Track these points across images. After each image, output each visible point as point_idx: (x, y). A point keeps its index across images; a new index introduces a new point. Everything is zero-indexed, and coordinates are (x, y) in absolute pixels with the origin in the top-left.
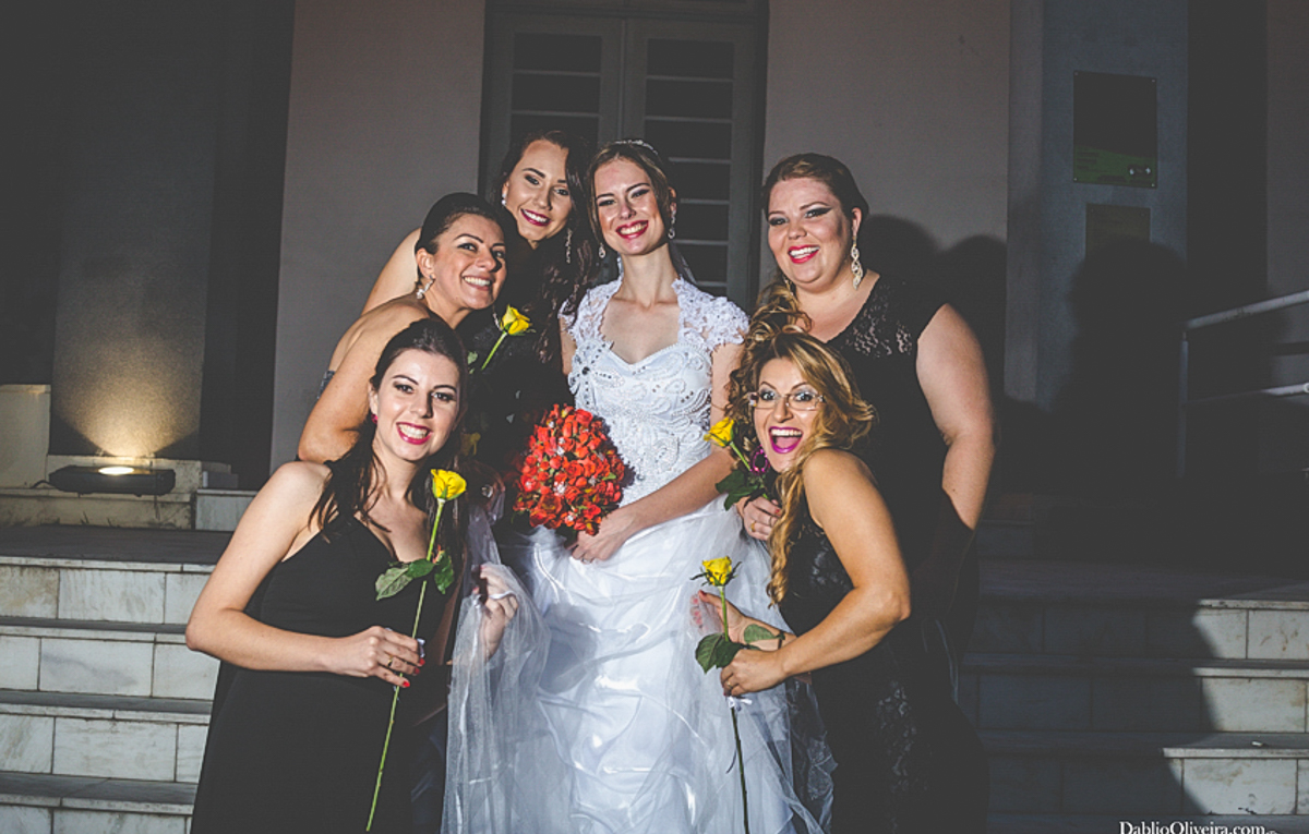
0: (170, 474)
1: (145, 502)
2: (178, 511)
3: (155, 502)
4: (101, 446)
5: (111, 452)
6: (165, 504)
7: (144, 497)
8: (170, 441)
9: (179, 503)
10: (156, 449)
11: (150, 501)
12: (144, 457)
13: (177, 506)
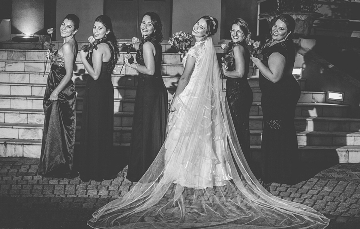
0: (38, 37)
1: (33, 44)
2: (40, 46)
3: (35, 44)
4: (23, 32)
5: (25, 33)
6: (37, 44)
7: (32, 43)
8: (38, 31)
9: (40, 44)
10: (35, 33)
11: (34, 44)
12: (32, 34)
13: (39, 45)
